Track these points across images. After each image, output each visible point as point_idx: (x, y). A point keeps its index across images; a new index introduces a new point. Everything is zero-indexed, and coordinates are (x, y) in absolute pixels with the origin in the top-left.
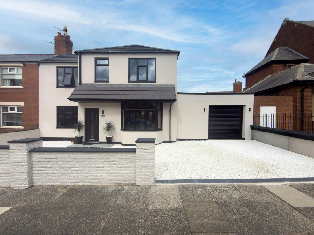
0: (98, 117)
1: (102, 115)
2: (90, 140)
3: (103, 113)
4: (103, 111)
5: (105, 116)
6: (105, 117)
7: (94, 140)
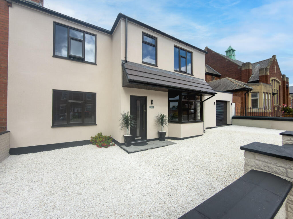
0: (146, 109)
1: (151, 105)
2: (136, 138)
3: (152, 104)
4: (152, 101)
5: (153, 106)
6: (153, 108)
7: (140, 138)
